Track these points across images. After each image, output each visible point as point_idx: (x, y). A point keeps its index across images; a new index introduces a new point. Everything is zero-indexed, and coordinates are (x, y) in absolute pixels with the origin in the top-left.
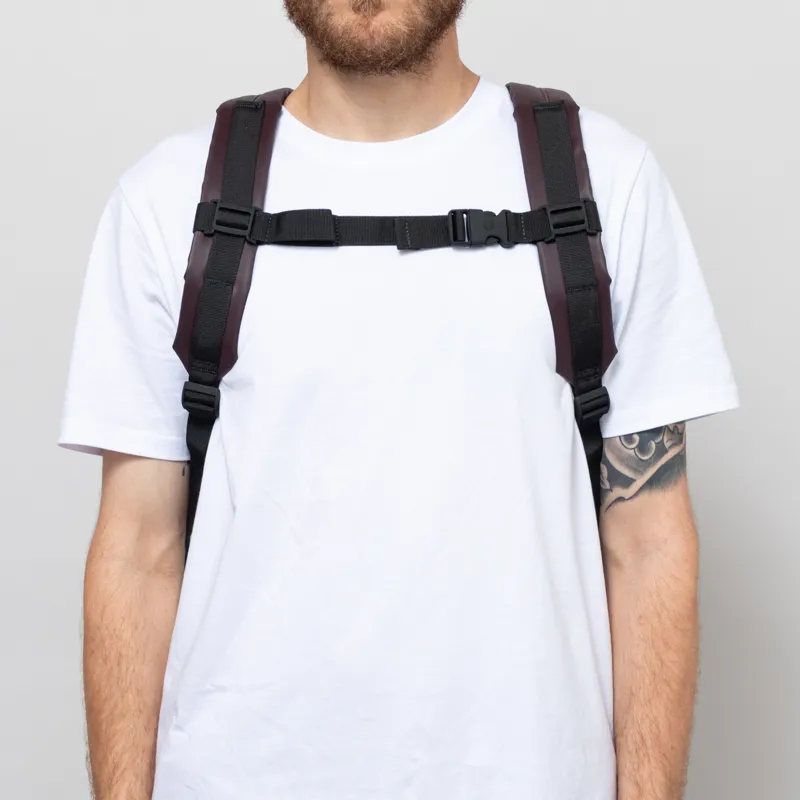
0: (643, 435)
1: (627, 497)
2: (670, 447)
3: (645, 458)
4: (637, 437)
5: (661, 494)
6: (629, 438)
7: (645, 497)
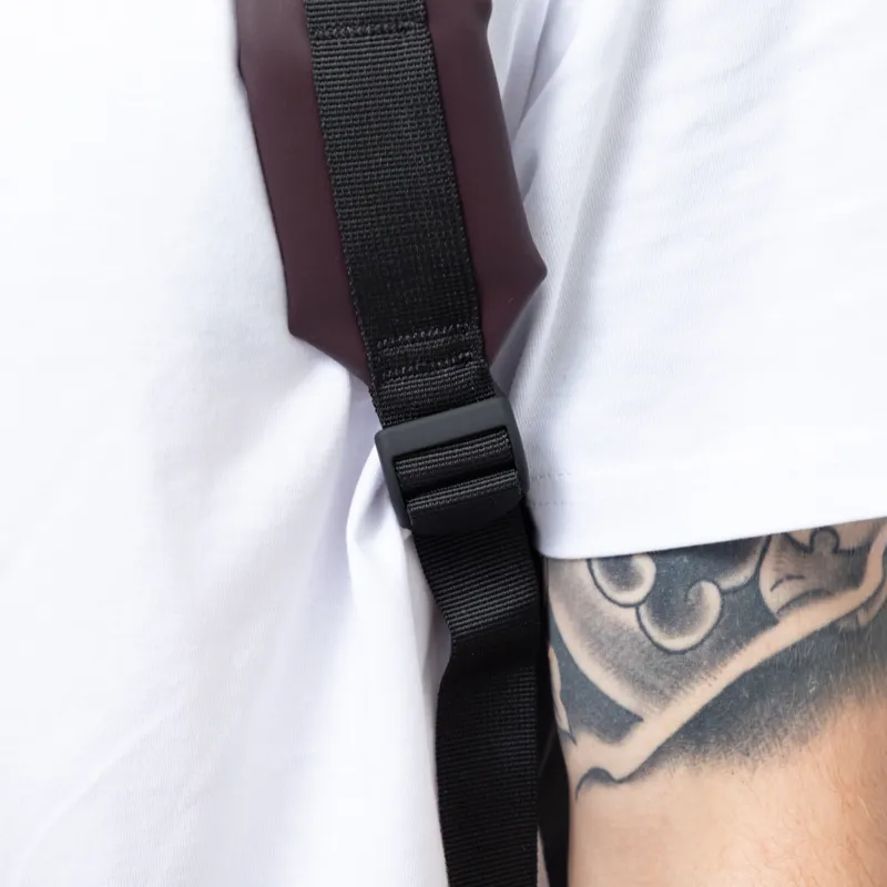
0: (673, 561)
1: (617, 773)
2: (787, 606)
3: (677, 643)
4: (647, 569)
5: (744, 773)
6: (619, 567)
7: (677, 778)
